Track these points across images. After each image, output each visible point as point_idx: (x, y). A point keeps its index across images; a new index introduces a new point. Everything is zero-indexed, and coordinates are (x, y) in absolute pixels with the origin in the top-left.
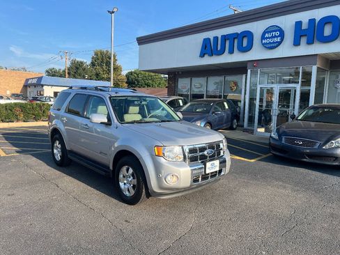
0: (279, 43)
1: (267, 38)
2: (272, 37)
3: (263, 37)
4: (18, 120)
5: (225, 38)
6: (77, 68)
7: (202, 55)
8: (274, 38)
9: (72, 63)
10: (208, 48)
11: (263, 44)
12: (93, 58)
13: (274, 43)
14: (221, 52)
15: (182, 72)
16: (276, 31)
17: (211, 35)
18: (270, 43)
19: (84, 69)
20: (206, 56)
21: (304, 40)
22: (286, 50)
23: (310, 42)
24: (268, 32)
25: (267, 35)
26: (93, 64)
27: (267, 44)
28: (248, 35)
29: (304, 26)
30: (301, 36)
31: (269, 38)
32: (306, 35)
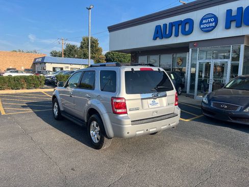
0: (214, 27)
1: (204, 24)
2: (208, 23)
3: (201, 23)
4: (23, 88)
5: (172, 24)
6: (71, 50)
7: (155, 38)
8: (210, 23)
9: (67, 47)
10: (160, 33)
11: (201, 29)
12: (81, 43)
13: (209, 27)
14: (169, 36)
15: (142, 52)
16: (211, 18)
17: (161, 22)
18: (207, 27)
19: (75, 51)
20: (158, 39)
21: (233, 24)
22: (220, 32)
23: (238, 26)
24: (205, 19)
25: (204, 22)
26: (82, 47)
27: (204, 28)
28: (190, 22)
29: (234, 13)
30: (231, 21)
31: (206, 23)
32: (235, 20)
